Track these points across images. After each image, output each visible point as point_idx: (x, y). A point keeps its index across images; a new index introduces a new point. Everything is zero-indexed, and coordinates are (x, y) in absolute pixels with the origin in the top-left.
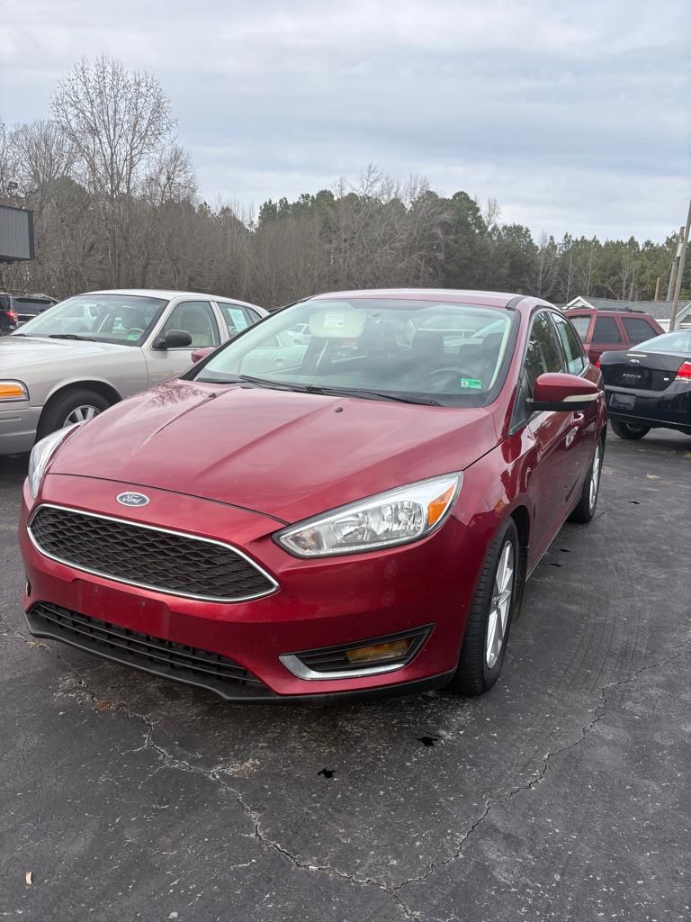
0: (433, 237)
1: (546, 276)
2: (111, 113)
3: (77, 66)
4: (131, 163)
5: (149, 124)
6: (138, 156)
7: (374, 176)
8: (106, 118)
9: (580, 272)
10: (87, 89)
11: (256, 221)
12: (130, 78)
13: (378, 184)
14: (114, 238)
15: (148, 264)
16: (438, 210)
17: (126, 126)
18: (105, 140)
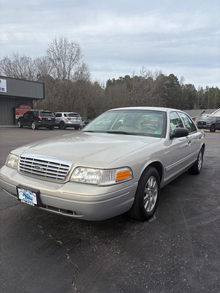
0: (164, 88)
1: (200, 100)
2: (64, 54)
3: (54, 39)
4: (70, 68)
5: (75, 56)
6: (72, 66)
7: (144, 70)
8: (62, 55)
9: (212, 98)
10: (57, 46)
11: (105, 86)
12: (70, 42)
13: (146, 72)
14: (64, 92)
15: (74, 100)
16: (165, 80)
17: (69, 57)
18: (62, 62)
